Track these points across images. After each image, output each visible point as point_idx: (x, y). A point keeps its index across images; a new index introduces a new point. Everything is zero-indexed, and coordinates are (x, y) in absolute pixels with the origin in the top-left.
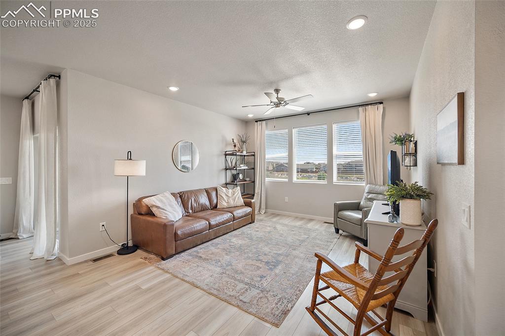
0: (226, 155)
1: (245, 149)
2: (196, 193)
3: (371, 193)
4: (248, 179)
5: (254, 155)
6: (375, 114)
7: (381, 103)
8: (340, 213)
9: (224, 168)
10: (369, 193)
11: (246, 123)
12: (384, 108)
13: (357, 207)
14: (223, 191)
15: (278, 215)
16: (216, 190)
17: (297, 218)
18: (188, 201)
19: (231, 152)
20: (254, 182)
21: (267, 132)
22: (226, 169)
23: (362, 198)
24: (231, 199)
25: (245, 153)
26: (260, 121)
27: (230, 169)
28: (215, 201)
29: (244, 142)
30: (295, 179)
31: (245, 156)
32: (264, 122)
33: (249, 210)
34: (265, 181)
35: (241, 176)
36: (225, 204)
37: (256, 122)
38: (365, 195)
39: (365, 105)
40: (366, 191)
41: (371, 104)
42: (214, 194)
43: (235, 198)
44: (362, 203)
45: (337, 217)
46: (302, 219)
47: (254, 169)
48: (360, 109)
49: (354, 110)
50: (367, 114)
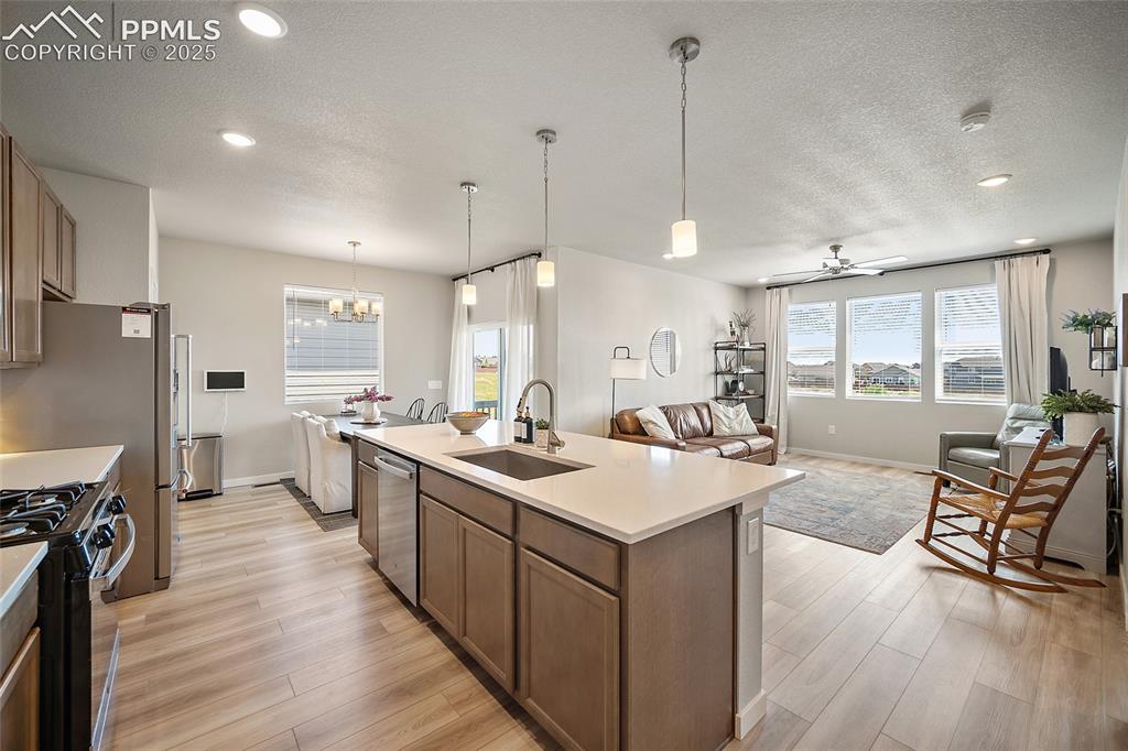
0: (716, 349)
1: (746, 338)
2: (684, 408)
3: (1020, 419)
4: (751, 392)
5: (764, 349)
6: (1032, 274)
7: (1046, 251)
8: (953, 451)
9: (714, 371)
10: (1016, 418)
11: (747, 291)
12: (1052, 262)
13: (989, 443)
14: (720, 409)
15: (814, 457)
16: (708, 406)
17: (854, 463)
18: (676, 421)
19: (727, 345)
20: (763, 397)
21: (791, 308)
22: (717, 373)
23: (1000, 427)
24: (734, 422)
25: (747, 345)
26: (777, 287)
27: (722, 373)
28: (709, 425)
29: (744, 325)
30: (849, 392)
31: (744, 350)
32: (786, 289)
33: (769, 441)
34: (785, 397)
35: (741, 386)
36: (726, 431)
37: (768, 288)
38: (1008, 422)
39: (1008, 256)
40: (1010, 413)
41: (1022, 254)
42: (705, 412)
43: (742, 421)
44: (999, 437)
45: (945, 459)
46: (866, 465)
47: (763, 373)
48: (998, 264)
49: (985, 266)
50: (1013, 272)
